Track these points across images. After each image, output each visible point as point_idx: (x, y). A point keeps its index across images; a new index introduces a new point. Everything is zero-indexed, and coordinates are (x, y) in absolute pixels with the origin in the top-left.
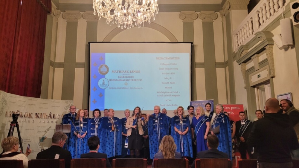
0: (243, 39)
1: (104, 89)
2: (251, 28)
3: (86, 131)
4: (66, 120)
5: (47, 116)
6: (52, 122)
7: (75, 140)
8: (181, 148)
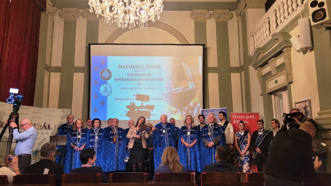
0: (260, 41)
1: (106, 97)
2: (268, 29)
3: (85, 143)
4: (62, 131)
5: (41, 126)
6: (47, 133)
7: (72, 153)
8: (187, 162)
